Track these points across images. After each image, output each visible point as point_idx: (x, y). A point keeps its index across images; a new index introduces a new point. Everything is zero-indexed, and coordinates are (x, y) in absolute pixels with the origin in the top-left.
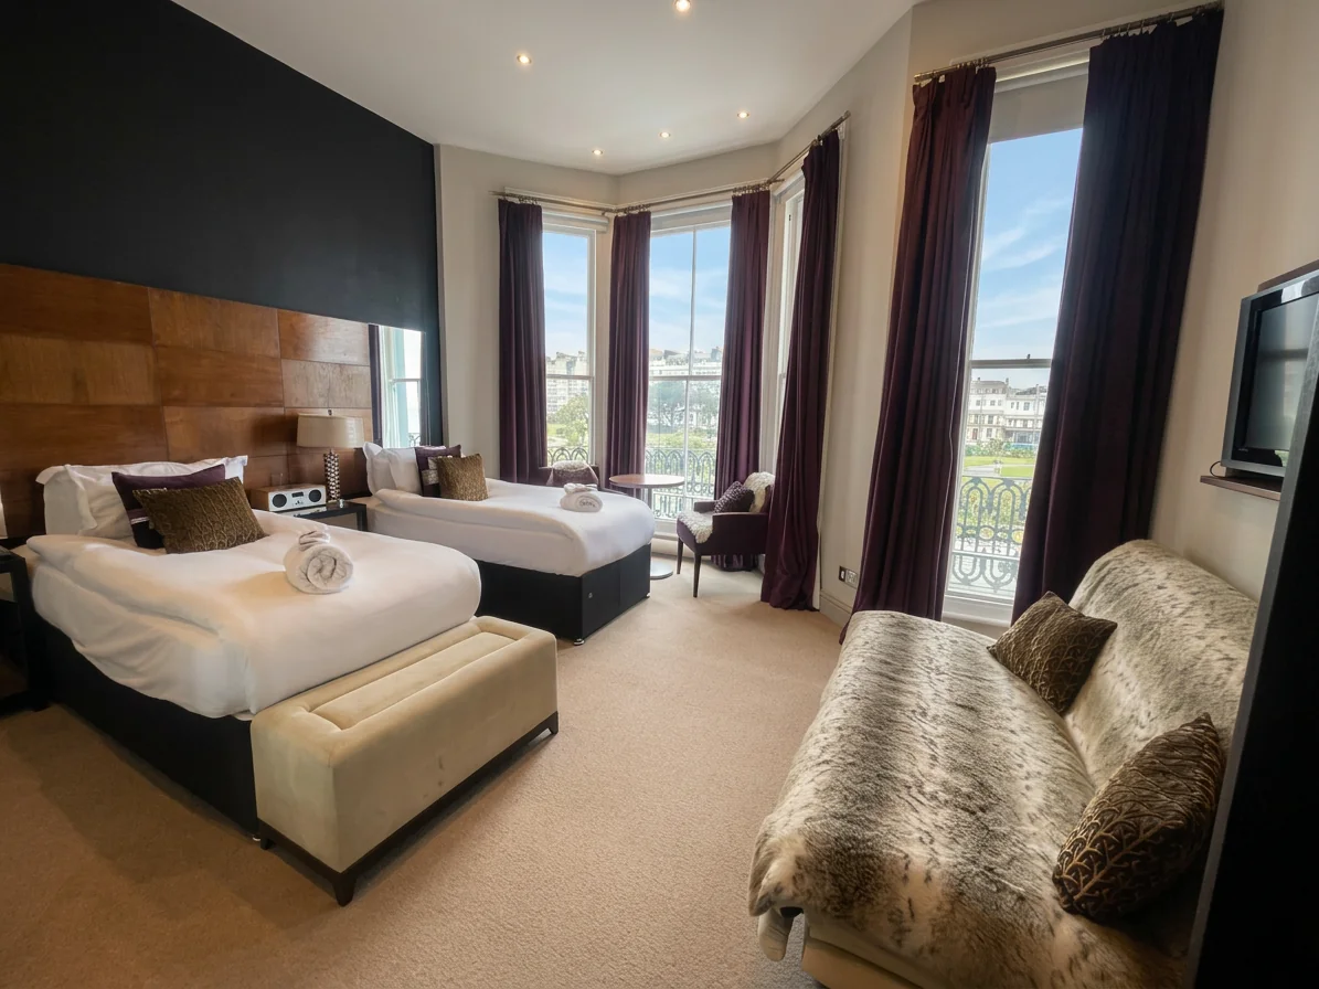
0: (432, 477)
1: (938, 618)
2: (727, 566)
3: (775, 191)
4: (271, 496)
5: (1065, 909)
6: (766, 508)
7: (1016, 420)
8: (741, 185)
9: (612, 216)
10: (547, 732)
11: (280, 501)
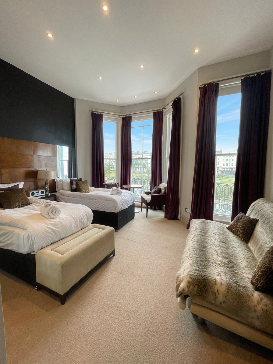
0: (74, 187)
1: (212, 220)
2: (155, 209)
3: (164, 111)
4: (31, 193)
5: (255, 290)
6: (165, 193)
7: (225, 168)
8: (156, 109)
9: (122, 117)
10: (112, 255)
11: (33, 194)
